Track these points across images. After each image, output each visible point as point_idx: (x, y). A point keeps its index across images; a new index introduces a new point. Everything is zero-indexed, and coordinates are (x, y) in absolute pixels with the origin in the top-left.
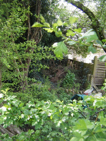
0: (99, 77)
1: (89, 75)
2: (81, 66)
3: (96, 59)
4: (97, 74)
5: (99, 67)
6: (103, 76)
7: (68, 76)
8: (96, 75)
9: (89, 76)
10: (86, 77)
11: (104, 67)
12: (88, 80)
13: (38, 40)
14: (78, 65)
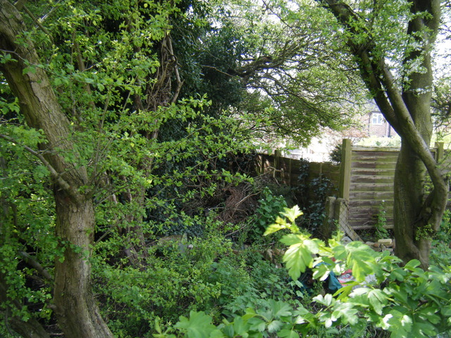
0: (361, 205)
1: (333, 198)
2: (301, 172)
3: (347, 149)
4: (355, 195)
5: (357, 173)
6: (373, 198)
7: (266, 208)
8: (352, 197)
9: (331, 203)
10: (323, 205)
11: (373, 170)
12: (330, 216)
13: (168, 99)
14: (290, 171)
